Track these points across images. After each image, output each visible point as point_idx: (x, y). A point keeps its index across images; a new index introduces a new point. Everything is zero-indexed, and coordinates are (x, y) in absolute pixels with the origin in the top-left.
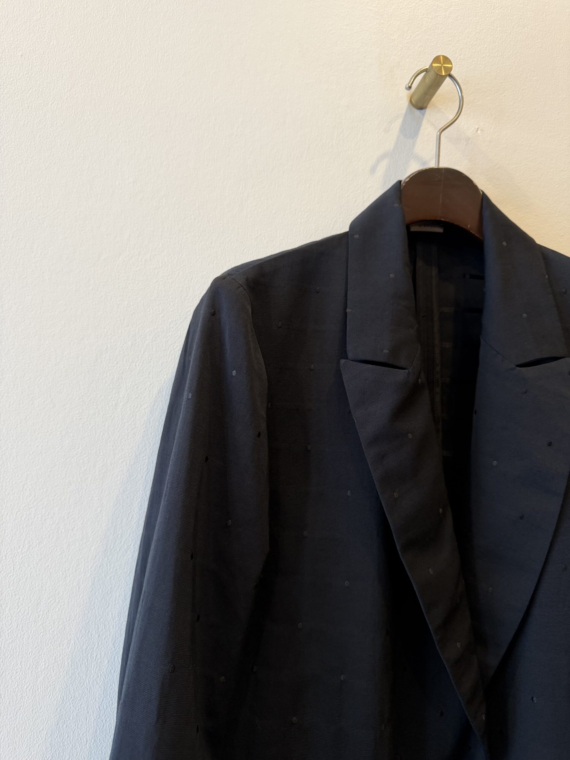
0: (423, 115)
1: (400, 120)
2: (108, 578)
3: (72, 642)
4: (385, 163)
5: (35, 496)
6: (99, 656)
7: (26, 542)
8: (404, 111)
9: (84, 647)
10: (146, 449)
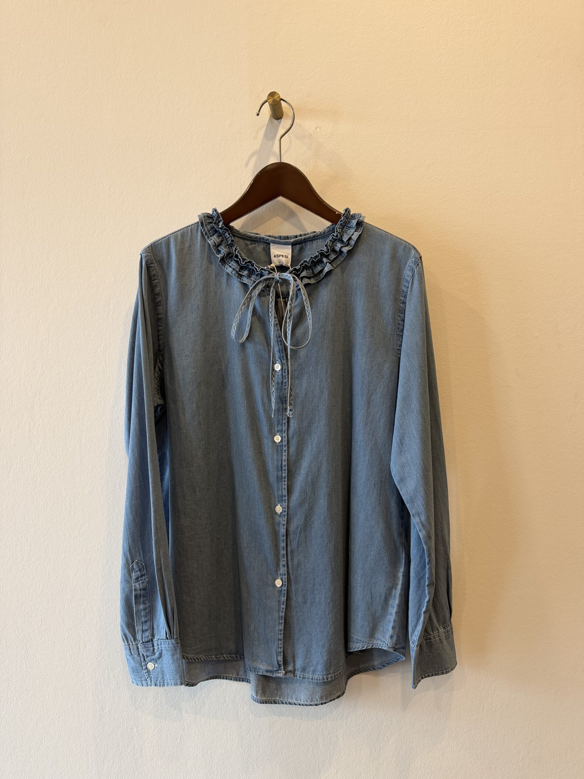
0: (280, 123)
1: (264, 128)
2: (112, 400)
3: (96, 431)
4: (254, 159)
5: (73, 360)
6: (109, 438)
7: (71, 382)
8: (267, 122)
9: (103, 433)
10: (125, 336)
